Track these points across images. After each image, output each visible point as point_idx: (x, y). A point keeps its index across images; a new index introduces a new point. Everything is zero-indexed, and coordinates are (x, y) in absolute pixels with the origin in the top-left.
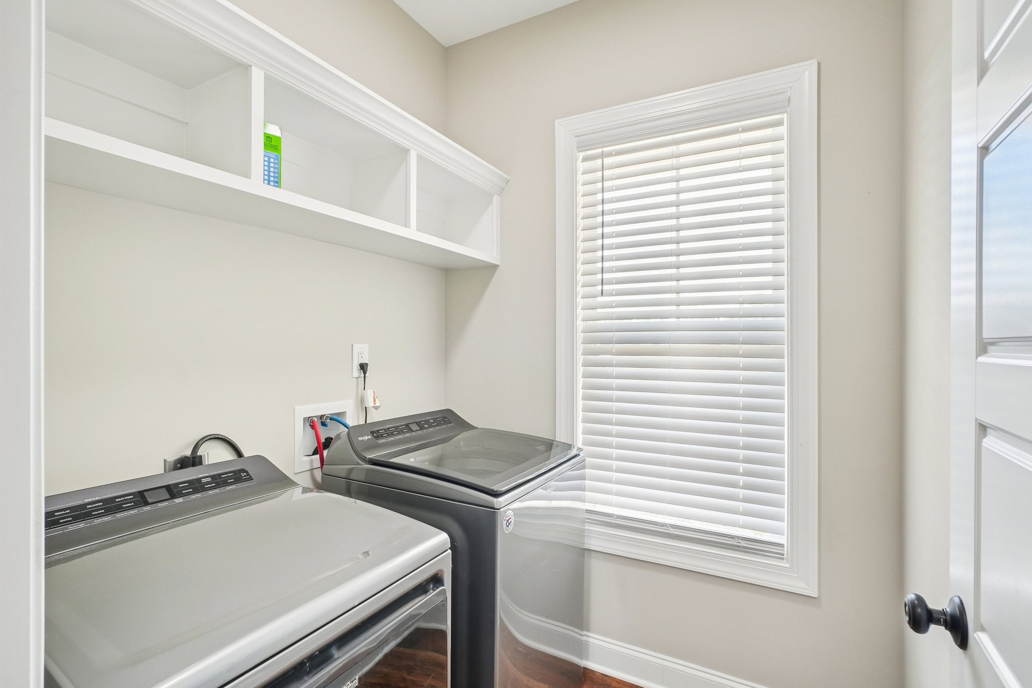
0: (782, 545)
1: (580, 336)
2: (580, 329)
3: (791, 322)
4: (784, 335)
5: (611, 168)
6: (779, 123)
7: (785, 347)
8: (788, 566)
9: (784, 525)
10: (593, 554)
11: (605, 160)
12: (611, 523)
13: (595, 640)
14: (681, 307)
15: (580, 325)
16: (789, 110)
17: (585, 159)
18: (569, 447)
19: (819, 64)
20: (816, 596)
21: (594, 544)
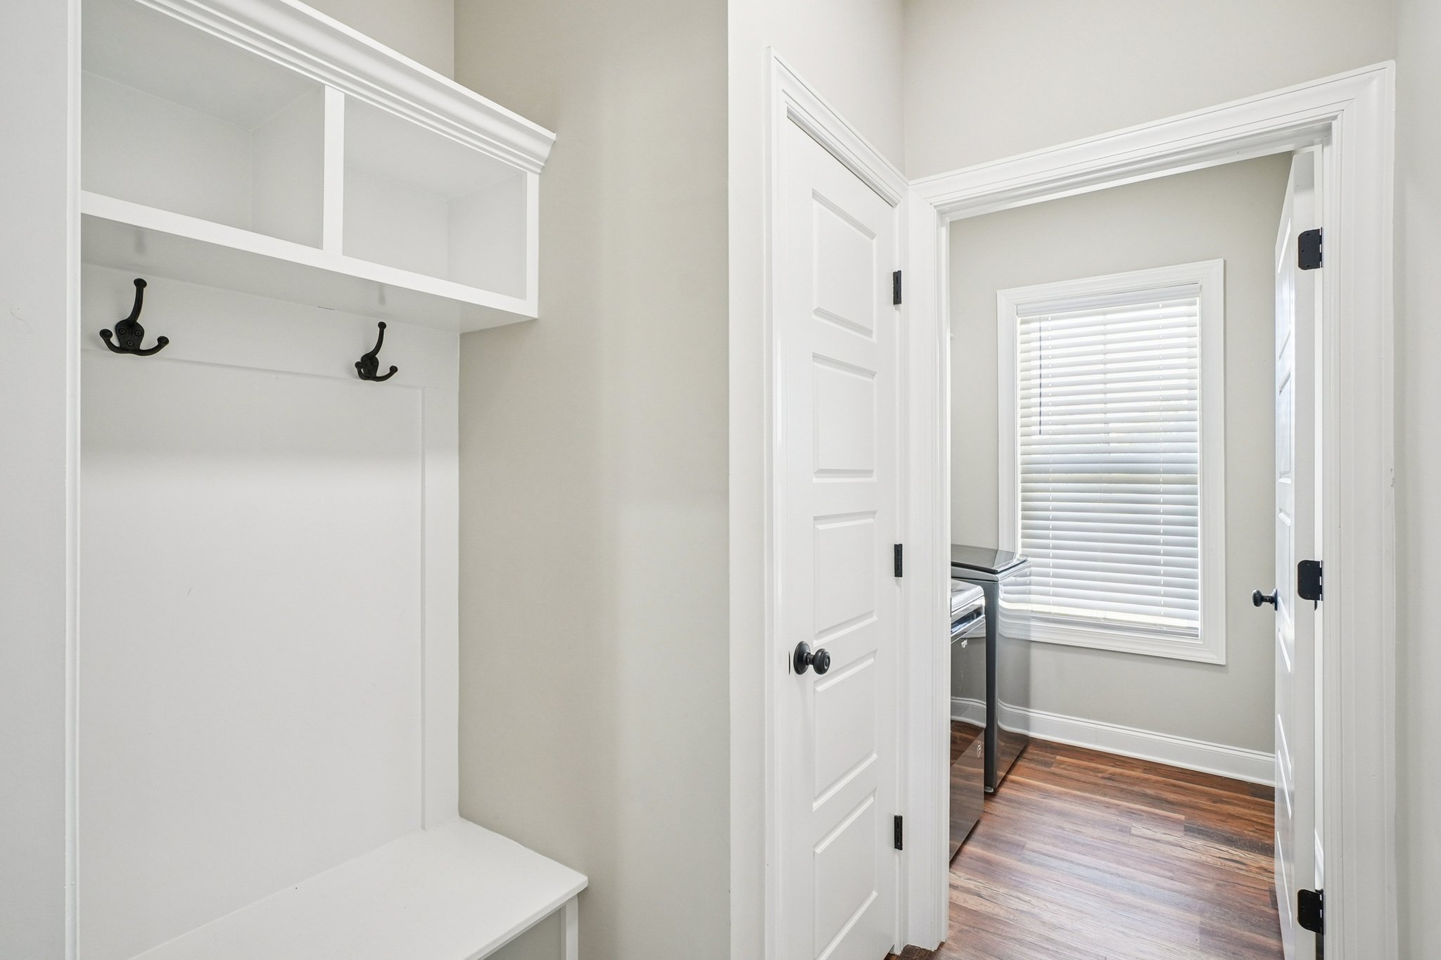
0: (1197, 629)
1: (1019, 468)
2: (1019, 462)
3: (1203, 456)
4: (1198, 466)
5: (1047, 330)
6: (1194, 304)
7: (1198, 476)
8: (1201, 643)
9: (1199, 613)
10: (1033, 644)
11: (1042, 323)
12: (1049, 619)
13: (1035, 714)
14: (1111, 445)
15: (1019, 458)
16: (1200, 295)
17: (1023, 322)
18: (1011, 555)
19: (1225, 262)
20: (1223, 663)
21: (1035, 636)
